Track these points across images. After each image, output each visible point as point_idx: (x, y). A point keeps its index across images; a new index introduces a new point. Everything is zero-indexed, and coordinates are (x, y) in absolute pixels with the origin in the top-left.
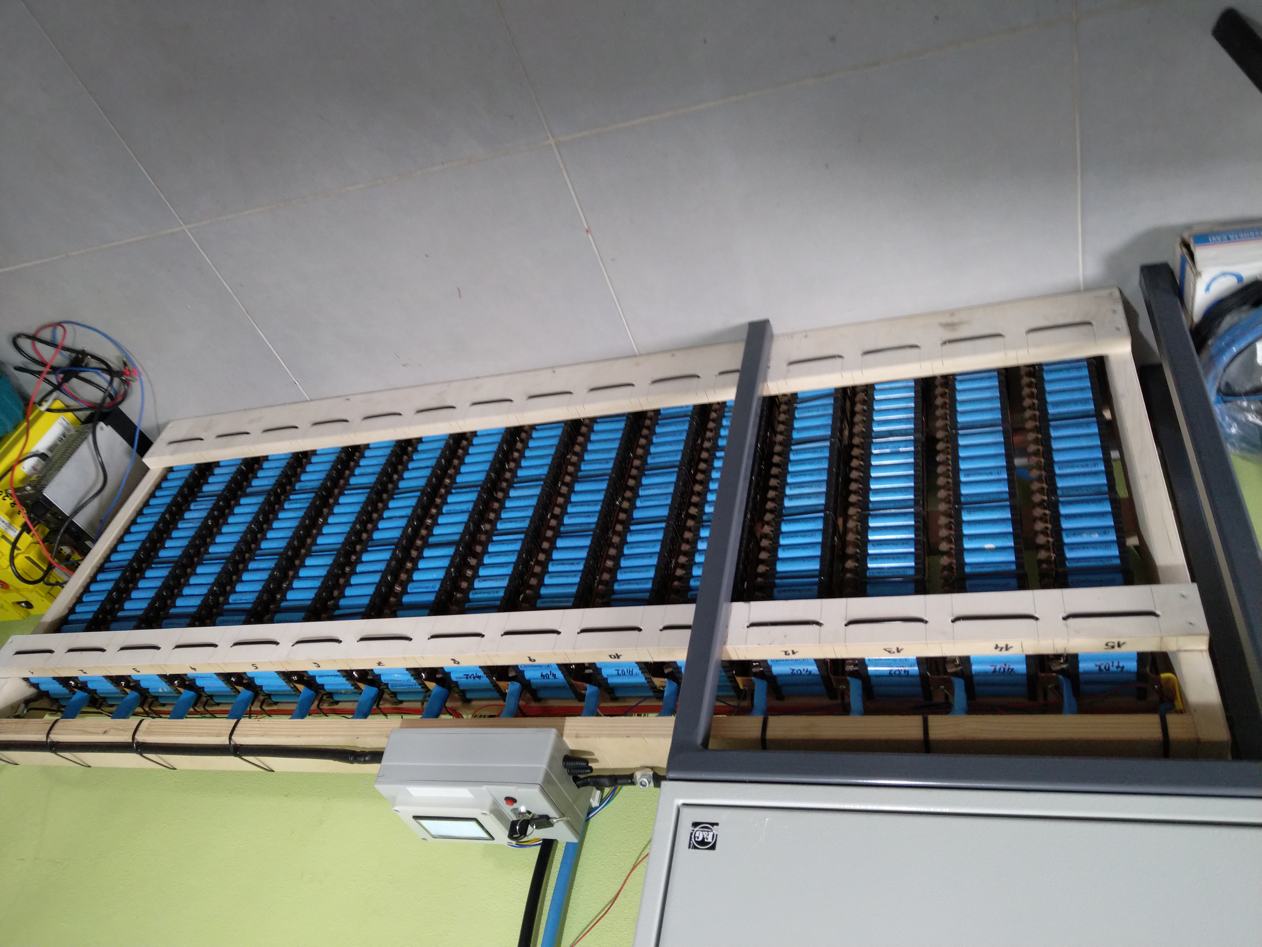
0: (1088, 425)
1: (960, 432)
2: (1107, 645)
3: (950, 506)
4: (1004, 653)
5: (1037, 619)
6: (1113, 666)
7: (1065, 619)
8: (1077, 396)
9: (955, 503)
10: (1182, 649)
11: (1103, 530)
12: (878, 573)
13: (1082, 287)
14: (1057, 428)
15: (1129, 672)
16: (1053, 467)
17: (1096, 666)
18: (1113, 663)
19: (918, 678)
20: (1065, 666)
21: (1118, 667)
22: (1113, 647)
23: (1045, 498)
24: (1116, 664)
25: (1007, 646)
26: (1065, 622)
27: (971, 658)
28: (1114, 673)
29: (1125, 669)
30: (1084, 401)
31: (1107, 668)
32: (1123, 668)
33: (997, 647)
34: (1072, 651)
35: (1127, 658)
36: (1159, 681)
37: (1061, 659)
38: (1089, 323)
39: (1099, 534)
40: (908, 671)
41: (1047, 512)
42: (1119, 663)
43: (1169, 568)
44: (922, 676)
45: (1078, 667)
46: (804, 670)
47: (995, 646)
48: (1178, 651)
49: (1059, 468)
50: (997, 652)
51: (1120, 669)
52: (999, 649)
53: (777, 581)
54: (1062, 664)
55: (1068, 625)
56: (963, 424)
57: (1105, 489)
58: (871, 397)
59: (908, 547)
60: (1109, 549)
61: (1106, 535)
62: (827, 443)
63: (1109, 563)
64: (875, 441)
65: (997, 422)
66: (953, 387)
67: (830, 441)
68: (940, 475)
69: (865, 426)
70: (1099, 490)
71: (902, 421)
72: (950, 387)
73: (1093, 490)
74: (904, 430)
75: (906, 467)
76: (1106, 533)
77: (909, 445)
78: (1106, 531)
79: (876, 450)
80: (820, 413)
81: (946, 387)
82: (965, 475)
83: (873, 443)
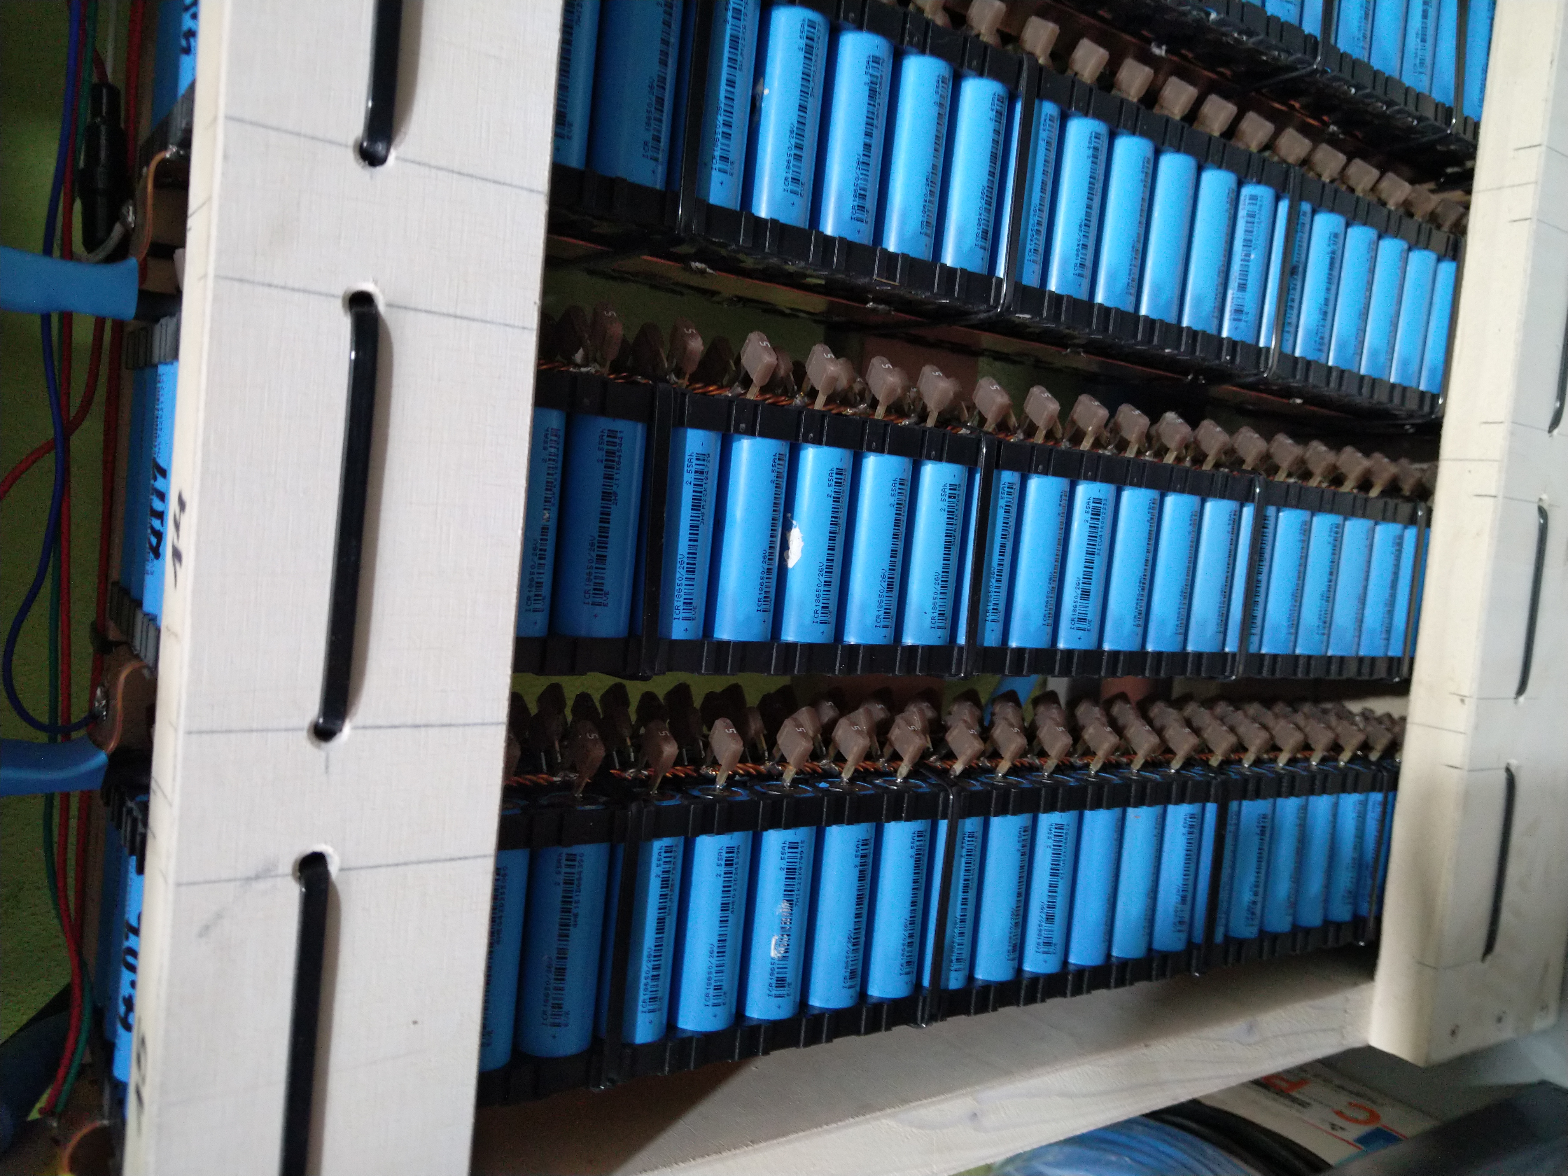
1: (1248, 512)
3: (990, 427)
5: (322, 733)
7: (307, 865)
9: (996, 447)
12: (735, 41)
14: (1194, 828)
16: (1067, 806)
38: (1489, 949)
41: (902, 772)
49: (1058, 828)
56: (1271, 523)
57: (953, 975)
58: (1423, 238)
59: (848, 212)
60: (712, 1001)
61: (774, 982)
62: (1312, 25)
63: (640, 1003)
64: (1284, 206)
65: (1255, 639)
66: (1390, 513)
67: (1316, 38)
68: (1113, 412)
69: (1336, 191)
70: (954, 958)
71: (1324, 320)
72: (1391, 502)
73: (957, 940)
74: (1294, 321)
75: (1170, 291)
76: (781, 983)
77: (1242, 325)
78: (788, 980)
79: (1253, 198)
80: (1413, 41)
81: (1393, 489)
82: (1098, 501)
83: (1278, 199)
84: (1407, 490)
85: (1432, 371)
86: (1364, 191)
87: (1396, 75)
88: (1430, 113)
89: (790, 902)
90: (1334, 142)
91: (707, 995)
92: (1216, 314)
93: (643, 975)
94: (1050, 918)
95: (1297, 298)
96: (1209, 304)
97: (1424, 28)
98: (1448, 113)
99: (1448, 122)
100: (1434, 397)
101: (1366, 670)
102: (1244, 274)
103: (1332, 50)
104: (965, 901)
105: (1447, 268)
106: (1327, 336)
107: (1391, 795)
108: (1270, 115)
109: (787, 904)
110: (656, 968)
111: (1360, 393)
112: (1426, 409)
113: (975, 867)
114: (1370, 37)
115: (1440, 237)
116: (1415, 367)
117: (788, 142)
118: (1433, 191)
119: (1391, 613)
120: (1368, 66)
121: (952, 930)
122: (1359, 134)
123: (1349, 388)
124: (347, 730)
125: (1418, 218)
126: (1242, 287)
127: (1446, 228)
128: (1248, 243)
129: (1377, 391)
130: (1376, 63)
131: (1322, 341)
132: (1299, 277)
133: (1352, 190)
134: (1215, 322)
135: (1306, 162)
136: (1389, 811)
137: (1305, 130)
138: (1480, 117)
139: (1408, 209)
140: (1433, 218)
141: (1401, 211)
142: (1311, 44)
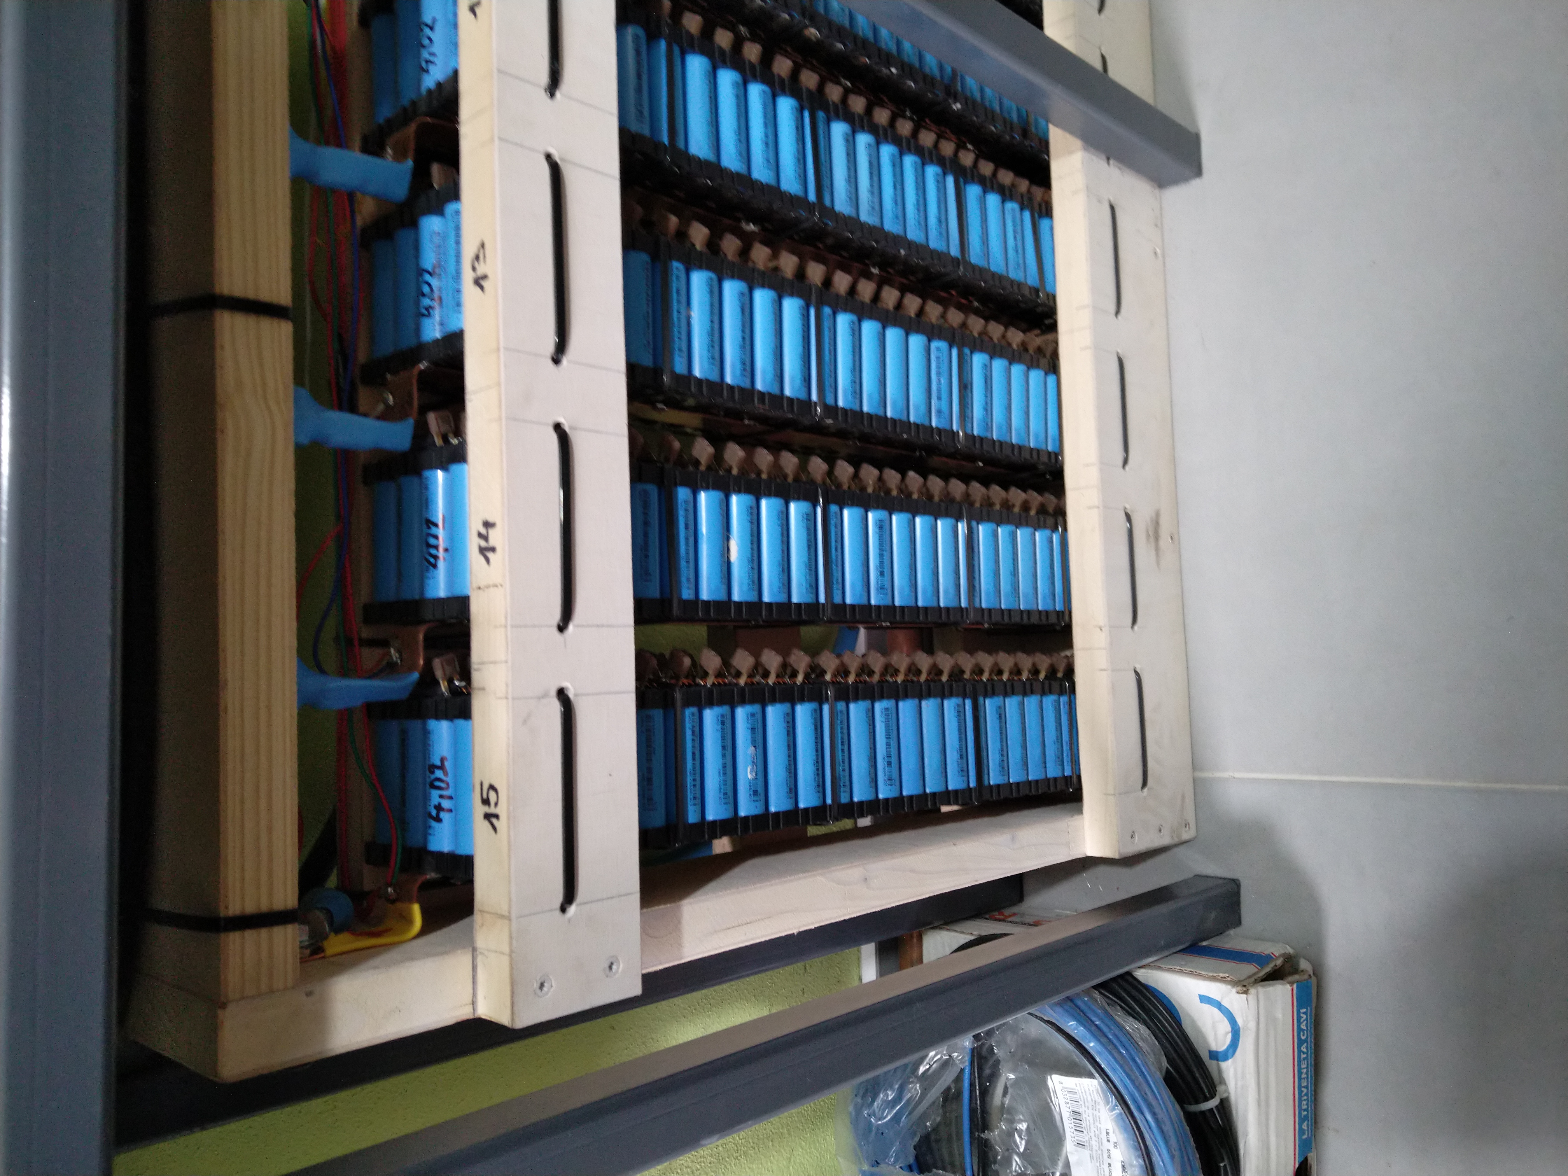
0: (964, 771)
1: (961, 525)
2: (492, 787)
3: (819, 482)
4: (473, 543)
5: (562, 628)
6: (441, 797)
7: (561, 694)
8: (1014, 755)
10: (480, 960)
11: (762, 791)
12: (678, 291)
13: (1199, 774)
14: (960, 713)
15: (426, 832)
16: (889, 697)
17: (442, 760)
18: (450, 798)
19: (412, 343)
20: (444, 686)
21: (439, 808)
22: (486, 802)
23: (828, 677)
24: (446, 804)
25: (493, 550)
26: (554, 693)
27: (465, 467)
28: (426, 798)
29: (434, 824)
30: (1004, 767)
31: (437, 784)
32: (438, 820)
33: (487, 525)
34: (478, 704)
35: (461, 829)
36: (403, 897)
37: (460, 680)
38: (1145, 783)
39: (752, 784)
40: (429, 315)
41: (800, 679)
42: (450, 811)
43: (676, 926)
44: (419, 350)
45: (438, 717)
46: (433, 54)
47: (491, 520)
48: (474, 950)
49: (887, 709)
50: (475, 526)
51: (434, 813)
52: (483, 531)
53: (663, 45)
54: (450, 681)
55: (544, 701)
56: (975, 531)
57: (842, 797)
58: (1035, 363)
59: (738, 372)
60: (723, 801)
61: (752, 793)
62: (955, 251)
63: (689, 800)
64: (955, 352)
65: (977, 600)
66: (1042, 524)
67: (958, 259)
68: (881, 472)
69: (982, 341)
70: (841, 785)
71: (987, 414)
72: (1042, 518)
73: (842, 773)
74: (970, 414)
75: (901, 403)
76: (755, 793)
77: (942, 420)
78: (759, 791)
79: (938, 349)
80: (1011, 253)
81: (1042, 510)
82: (881, 521)
83: (951, 347)
84: (1051, 510)
85: (1054, 440)
86: (998, 340)
87: (1004, 273)
88: (1027, 292)
89: (755, 747)
90: (977, 313)
91: (720, 798)
92: (928, 414)
93: (688, 783)
94: (889, 764)
95: (970, 402)
96: (923, 409)
97: (1016, 245)
98: (1037, 291)
99: (1038, 296)
100: (1056, 455)
101: (1044, 618)
102: (939, 390)
103: (967, 264)
104: (843, 751)
105: (1051, 379)
106: (989, 424)
107: (1072, 696)
108: (939, 301)
109: (753, 748)
110: (694, 780)
111: (1013, 454)
112: (1053, 460)
113: (845, 731)
114: (987, 254)
115: (1044, 362)
116: (1042, 436)
117: (706, 339)
118: (1037, 336)
119: (1053, 583)
120: (988, 270)
121: (839, 768)
122: (991, 305)
123: (1007, 451)
124: (571, 627)
125: (1031, 351)
126: (939, 398)
127: (1048, 356)
128: (939, 374)
129: (1023, 452)
130: (993, 268)
131: (988, 424)
132: (969, 391)
133: (991, 339)
134: (928, 419)
135: (964, 325)
136: (1073, 706)
137: (960, 307)
138: (1055, 291)
139: (1024, 346)
140: (1040, 350)
141: (1022, 348)
142: (956, 262)
